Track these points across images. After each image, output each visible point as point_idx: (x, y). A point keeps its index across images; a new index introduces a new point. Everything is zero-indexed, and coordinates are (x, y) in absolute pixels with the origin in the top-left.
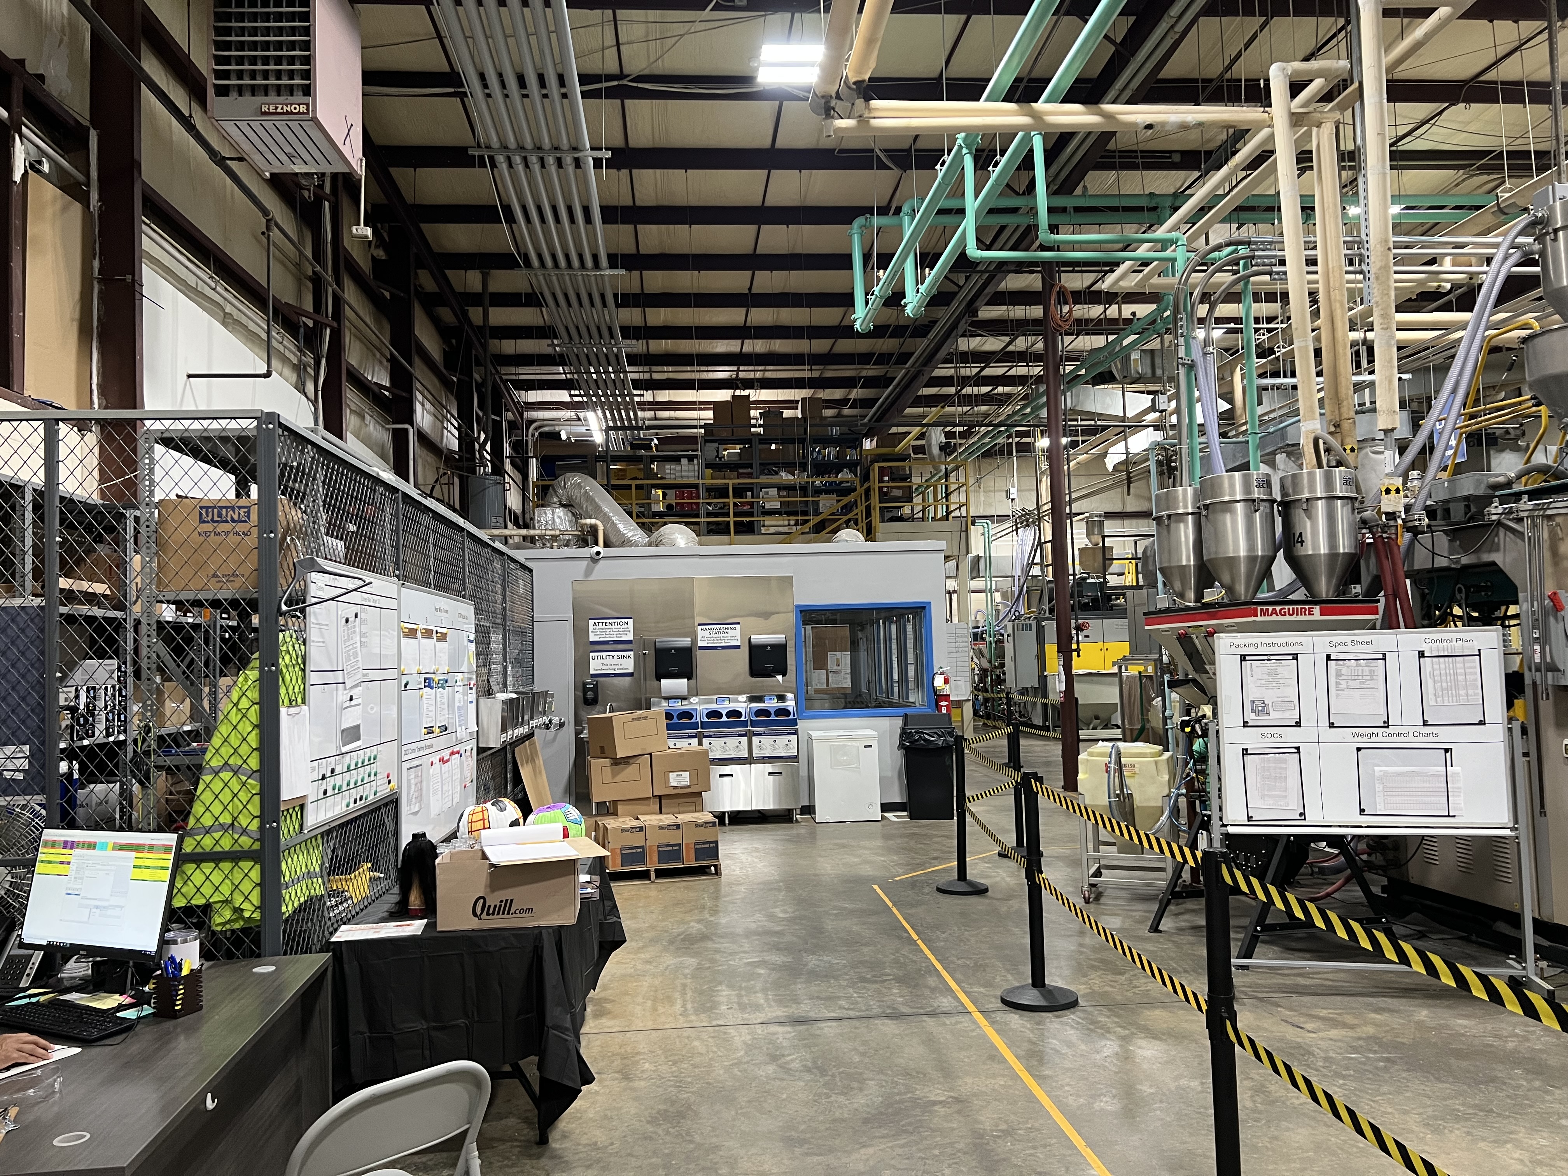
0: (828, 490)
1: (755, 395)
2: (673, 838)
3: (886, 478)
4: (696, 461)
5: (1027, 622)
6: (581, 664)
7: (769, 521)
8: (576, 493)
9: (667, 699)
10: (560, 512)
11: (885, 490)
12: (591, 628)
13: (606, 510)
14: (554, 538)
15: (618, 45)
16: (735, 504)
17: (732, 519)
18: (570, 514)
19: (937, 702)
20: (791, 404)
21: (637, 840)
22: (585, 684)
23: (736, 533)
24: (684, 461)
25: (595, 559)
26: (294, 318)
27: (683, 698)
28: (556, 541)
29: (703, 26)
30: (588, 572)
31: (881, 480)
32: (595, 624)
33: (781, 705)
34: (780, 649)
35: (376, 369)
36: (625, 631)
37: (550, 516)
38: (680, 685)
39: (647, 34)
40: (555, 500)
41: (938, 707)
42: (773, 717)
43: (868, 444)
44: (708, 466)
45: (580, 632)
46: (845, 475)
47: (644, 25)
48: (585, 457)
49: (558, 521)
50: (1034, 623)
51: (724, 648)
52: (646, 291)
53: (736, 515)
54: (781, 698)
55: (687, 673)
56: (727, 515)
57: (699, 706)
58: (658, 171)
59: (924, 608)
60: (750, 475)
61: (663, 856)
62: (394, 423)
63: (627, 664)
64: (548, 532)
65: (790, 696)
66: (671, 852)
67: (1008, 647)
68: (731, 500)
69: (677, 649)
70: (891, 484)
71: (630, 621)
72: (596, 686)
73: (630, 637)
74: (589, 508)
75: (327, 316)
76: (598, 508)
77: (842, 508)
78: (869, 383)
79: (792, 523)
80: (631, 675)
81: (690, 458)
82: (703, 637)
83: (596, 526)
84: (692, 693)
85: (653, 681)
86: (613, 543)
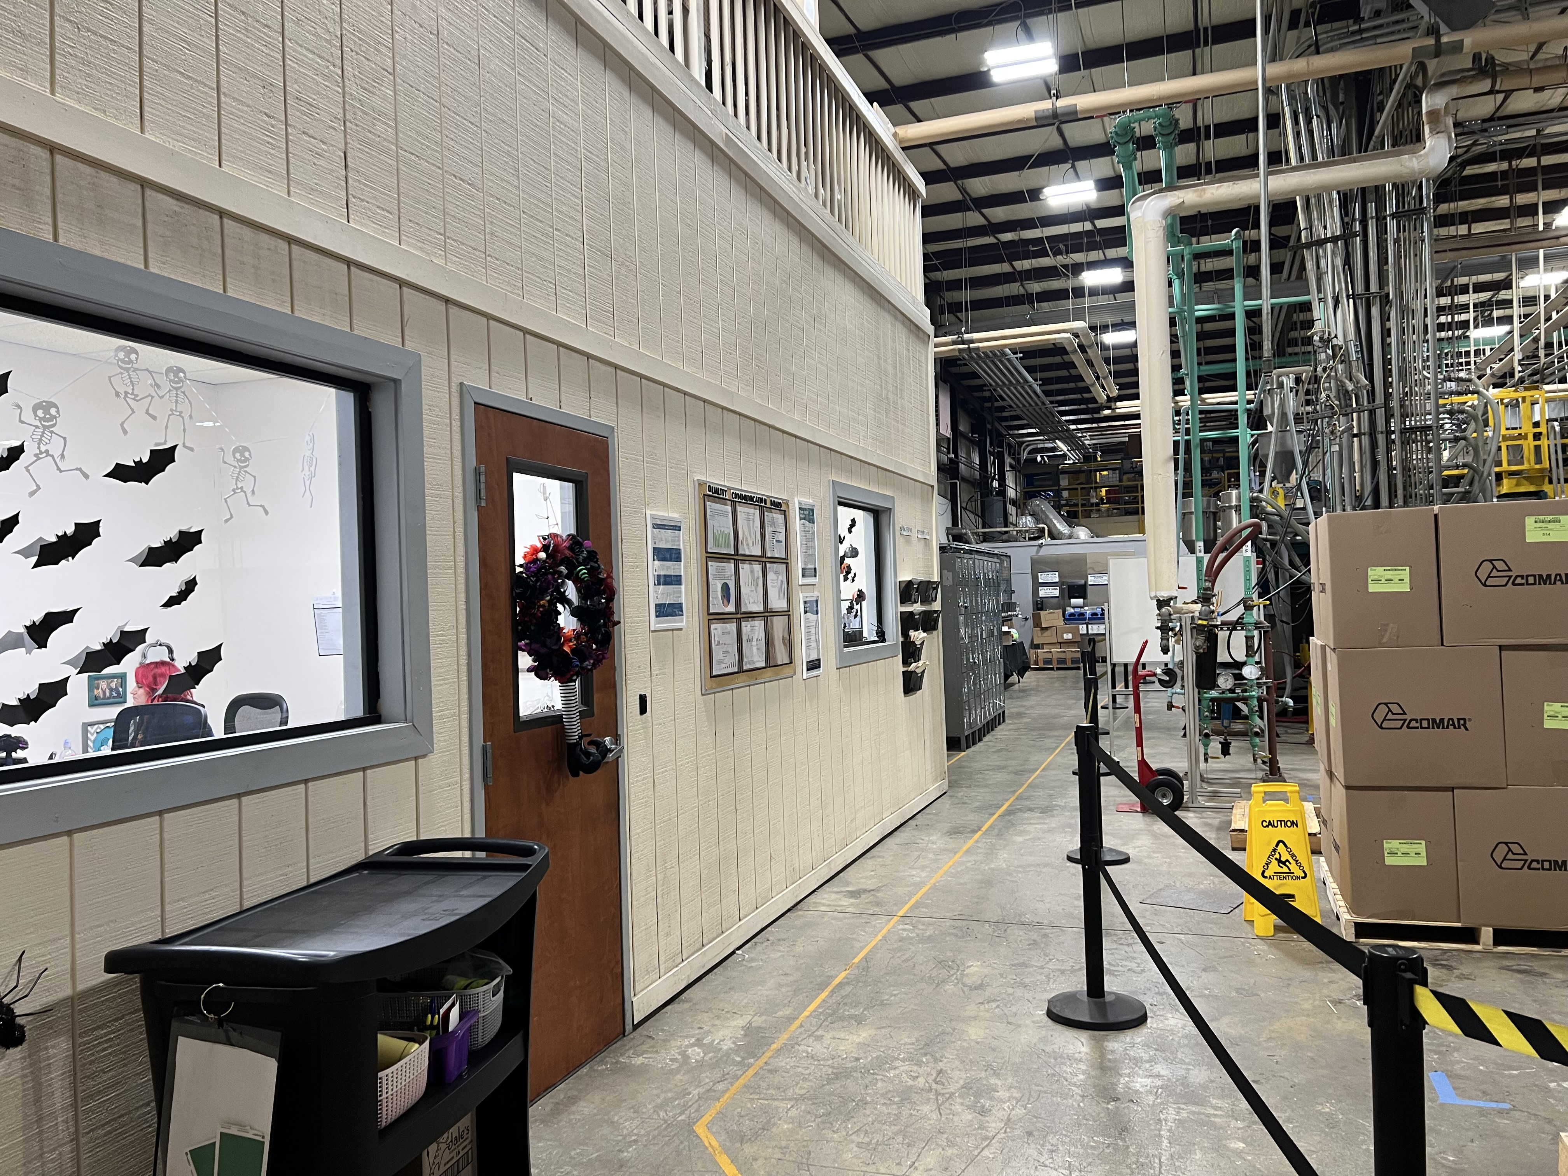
2: (1062, 656)
4: (1118, 471)
6: (1035, 592)
8: (1037, 509)
9: (1074, 608)
10: (1029, 518)
12: (1039, 576)
13: (1051, 517)
14: (1027, 531)
18: (1034, 519)
21: (1049, 656)
22: (1037, 601)
25: (1041, 546)
27: (1081, 607)
30: (1038, 552)
32: (1041, 575)
36: (1055, 577)
37: (1024, 520)
38: (1080, 601)
40: (1027, 512)
45: (1035, 578)
48: (1051, 473)
49: (1028, 522)
51: (1101, 585)
55: (1084, 597)
57: (1088, 611)
61: (1059, 662)
63: (1056, 593)
64: (1024, 529)
66: (1062, 661)
69: (1078, 585)
71: (1057, 573)
72: (1042, 602)
73: (1057, 580)
74: (1043, 516)
76: (1047, 516)
80: (1058, 597)
81: (1114, 469)
82: (1091, 580)
83: (1044, 528)
84: (1085, 605)
85: (1067, 600)
86: (1052, 536)
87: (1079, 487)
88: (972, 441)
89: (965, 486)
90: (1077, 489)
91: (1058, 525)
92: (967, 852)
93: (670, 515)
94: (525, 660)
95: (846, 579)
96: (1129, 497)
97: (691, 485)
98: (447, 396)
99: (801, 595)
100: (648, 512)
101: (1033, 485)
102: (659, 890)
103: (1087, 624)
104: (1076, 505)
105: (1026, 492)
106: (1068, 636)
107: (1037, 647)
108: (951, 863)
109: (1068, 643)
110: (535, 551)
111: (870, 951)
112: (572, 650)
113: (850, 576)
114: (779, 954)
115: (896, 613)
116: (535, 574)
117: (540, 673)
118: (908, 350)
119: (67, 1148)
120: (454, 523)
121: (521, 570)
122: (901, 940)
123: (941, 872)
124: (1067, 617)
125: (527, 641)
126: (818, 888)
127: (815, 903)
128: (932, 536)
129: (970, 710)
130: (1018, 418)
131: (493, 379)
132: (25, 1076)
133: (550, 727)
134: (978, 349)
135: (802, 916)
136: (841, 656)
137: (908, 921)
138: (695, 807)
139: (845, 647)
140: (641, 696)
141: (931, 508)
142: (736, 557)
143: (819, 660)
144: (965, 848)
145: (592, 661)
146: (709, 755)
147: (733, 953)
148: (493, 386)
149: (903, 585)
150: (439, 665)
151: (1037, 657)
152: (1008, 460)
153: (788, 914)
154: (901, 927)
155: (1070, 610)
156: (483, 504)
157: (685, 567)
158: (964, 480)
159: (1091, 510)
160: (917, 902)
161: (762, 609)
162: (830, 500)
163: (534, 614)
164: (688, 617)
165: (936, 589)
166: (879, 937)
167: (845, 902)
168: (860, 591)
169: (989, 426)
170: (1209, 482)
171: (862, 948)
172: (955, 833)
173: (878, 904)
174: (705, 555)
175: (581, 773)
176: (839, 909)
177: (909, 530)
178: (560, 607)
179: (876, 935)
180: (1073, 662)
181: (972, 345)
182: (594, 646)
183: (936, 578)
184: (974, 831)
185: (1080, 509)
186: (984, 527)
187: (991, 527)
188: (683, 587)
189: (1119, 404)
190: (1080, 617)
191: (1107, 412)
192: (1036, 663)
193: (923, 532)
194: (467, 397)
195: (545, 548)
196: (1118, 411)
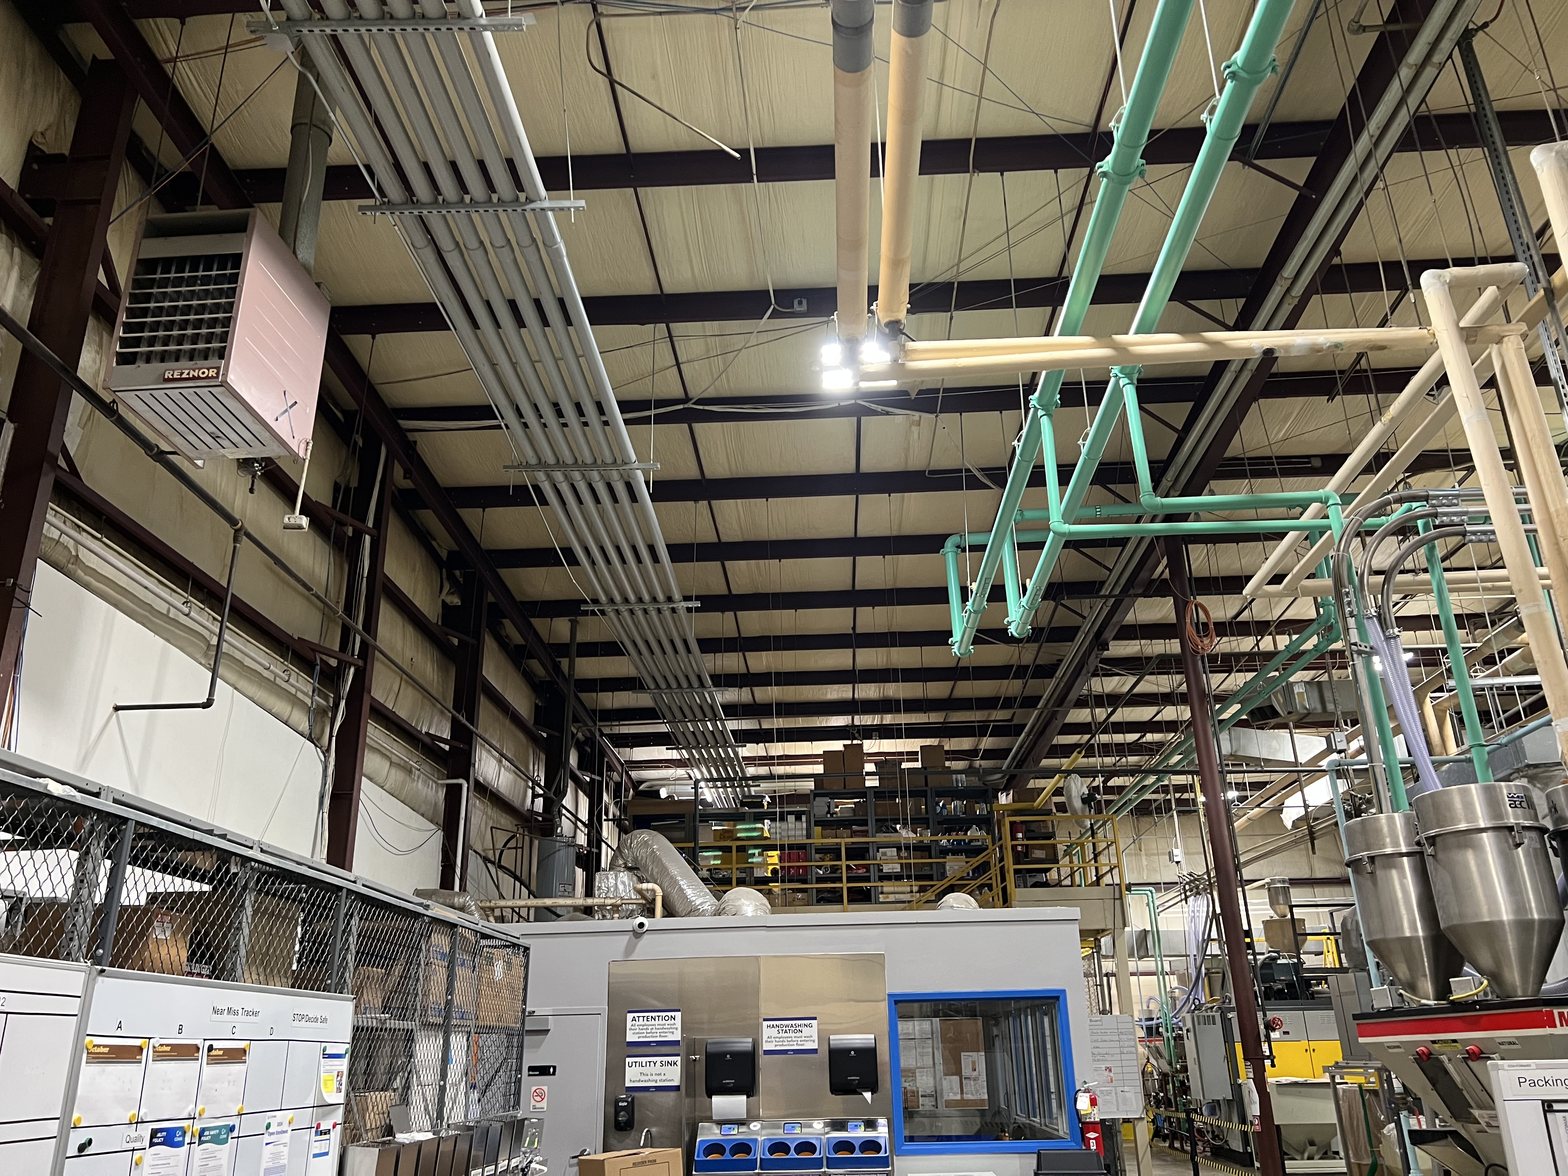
0: (955, 851)
1: (870, 746)
3: (1020, 835)
4: (804, 818)
5: (1210, 1013)
6: (615, 1071)
7: (888, 887)
8: (641, 853)
9: (720, 1123)
10: (624, 876)
11: (1019, 848)
12: (629, 1023)
13: (674, 871)
14: (616, 908)
15: (678, 364)
16: (848, 867)
17: (845, 885)
18: (635, 878)
19: (1083, 1132)
20: (912, 756)
22: (617, 1101)
23: (849, 901)
24: (791, 818)
25: (639, 932)
26: (309, 654)
27: (741, 1123)
28: (618, 911)
29: (764, 337)
30: (630, 950)
31: (1014, 838)
32: (634, 1019)
33: (870, 1134)
34: (868, 1054)
35: (435, 720)
36: (671, 1028)
37: (612, 881)
38: (737, 1104)
39: (708, 351)
40: (621, 862)
41: (1086, 1141)
42: (857, 1154)
43: (1004, 799)
44: (817, 823)
45: (616, 1029)
46: (974, 833)
47: (702, 340)
48: (683, 816)
49: (621, 887)
50: (1218, 1015)
51: (796, 1052)
52: (743, 635)
53: (849, 880)
54: (871, 1125)
55: (748, 1088)
56: (840, 880)
57: (761, 1135)
58: (739, 501)
59: (1057, 998)
60: (865, 834)
62: (448, 778)
63: (673, 1073)
64: (608, 901)
65: (882, 1121)
67: (1189, 1045)
68: (844, 863)
69: (734, 1054)
70: (1026, 842)
71: (678, 1015)
72: (631, 1104)
73: (677, 1036)
74: (656, 870)
75: (353, 654)
76: (664, 870)
77: (973, 870)
78: (999, 731)
79: (915, 889)
80: (677, 1088)
81: (797, 814)
82: (770, 1037)
83: (653, 893)
84: (752, 1115)
85: (703, 1098)
87: (734, 845)
124: (697, 1155)
190: (736, 1158)
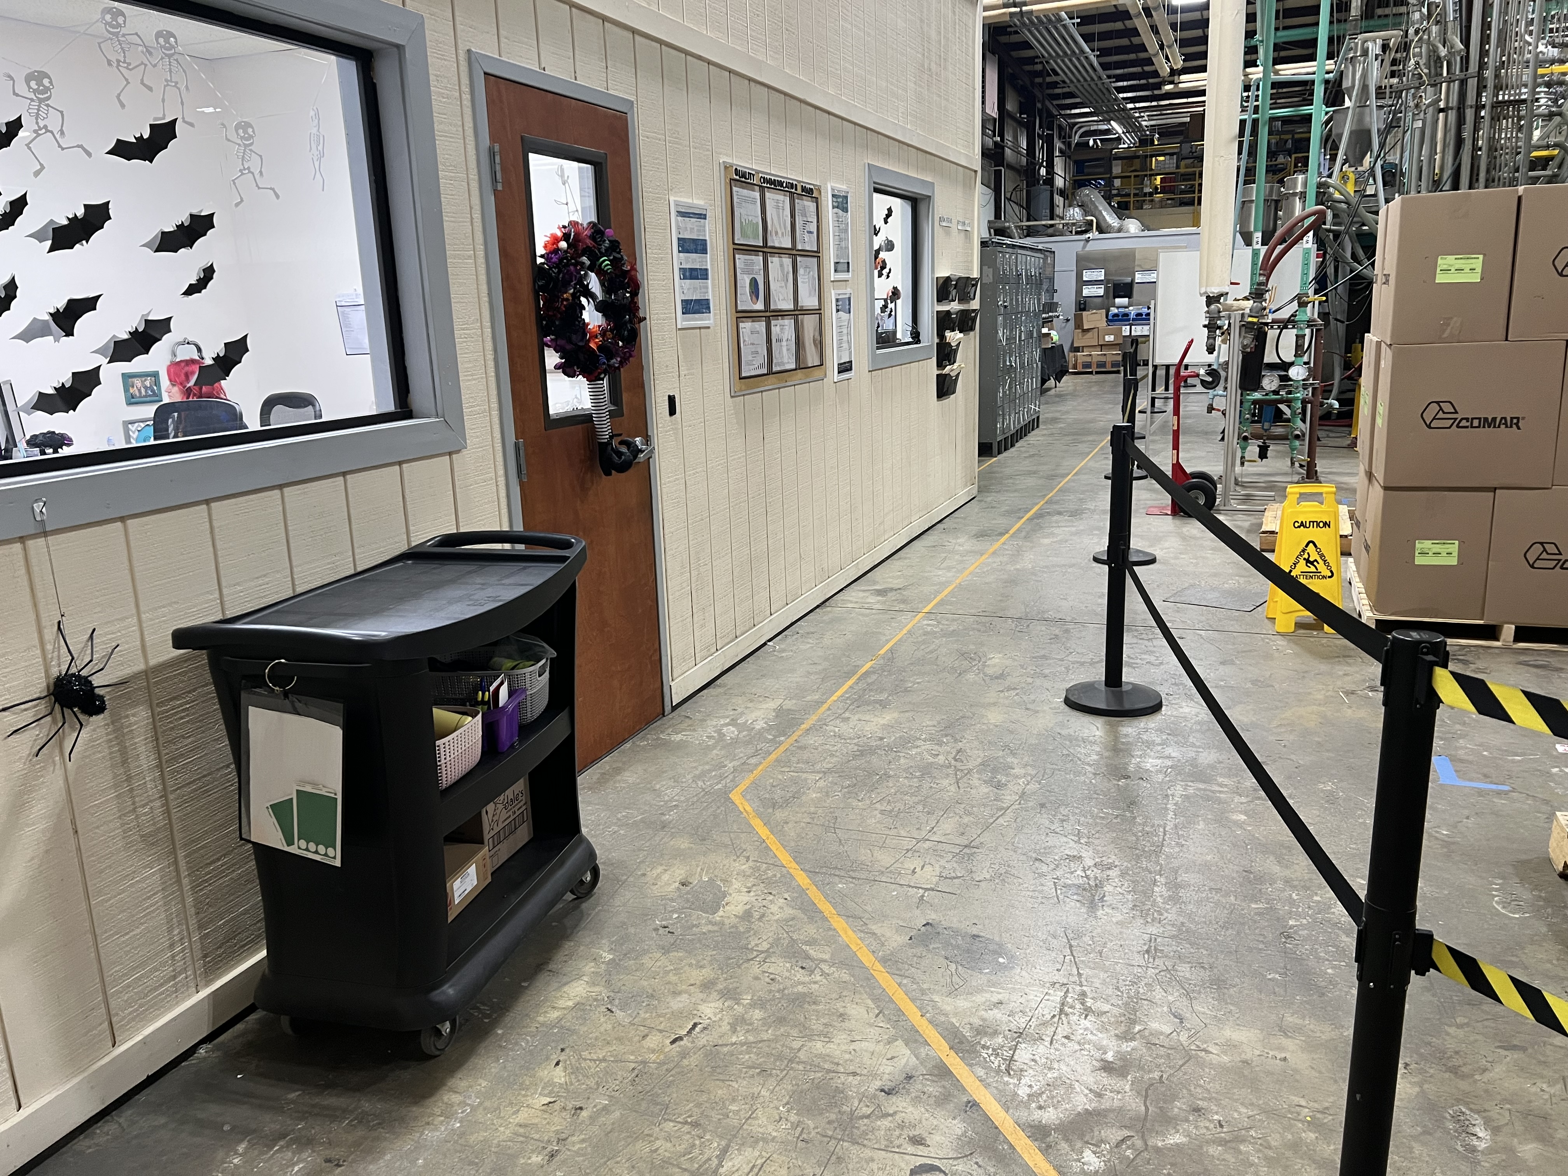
2: (1103, 359)
6: (1079, 291)
8: (1086, 199)
9: (1118, 308)
10: (1077, 210)
12: (1084, 274)
13: (1101, 208)
14: (1074, 224)
21: (1088, 359)
22: (1080, 300)
25: (1088, 240)
28: (1075, 226)
30: (1084, 247)
32: (1086, 272)
36: (1100, 275)
37: (1072, 212)
38: (1124, 301)
40: (1075, 203)
44: (1183, 159)
45: (1079, 276)
49: (1076, 215)
51: (1148, 283)
55: (1129, 295)
57: (1133, 311)
61: (1098, 366)
62: (995, 167)
63: (1101, 291)
64: (1070, 222)
66: (1101, 364)
69: (1124, 284)
71: (1103, 271)
72: (1085, 302)
73: (1103, 278)
74: (1092, 208)
76: (1096, 207)
80: (1102, 296)
81: (1171, 154)
82: (1138, 278)
83: (1092, 221)
84: (1130, 305)
85: (1111, 300)
86: (1101, 230)
87: (1133, 174)
88: (1020, 123)
89: (1010, 173)
90: (1130, 177)
91: (1108, 218)
92: (994, 553)
93: (695, 202)
94: (552, 359)
95: (880, 275)
96: (1186, 186)
97: (716, 168)
98: (455, 65)
99: (833, 292)
100: (672, 199)
101: (1083, 172)
102: (693, 586)
103: (1131, 325)
104: (1128, 195)
105: (1075, 181)
106: (1110, 338)
107: (1077, 349)
108: (977, 564)
109: (1110, 345)
110: (555, 240)
111: (895, 644)
112: (599, 347)
113: (885, 272)
114: (809, 646)
115: (933, 313)
116: (557, 265)
117: (567, 370)
118: (954, 13)
119: (158, 804)
120: (471, 208)
121: (542, 260)
122: (926, 633)
123: (967, 572)
124: (1110, 318)
125: (553, 337)
126: (845, 587)
127: (843, 600)
128: (973, 228)
129: (1004, 415)
130: (1071, 95)
131: (502, 45)
132: (110, 741)
133: (580, 426)
134: (1031, 12)
135: (830, 612)
136: (874, 357)
137: (933, 616)
138: (726, 509)
139: (878, 348)
140: (669, 396)
141: (974, 196)
142: (765, 250)
143: (851, 362)
144: (991, 550)
145: (619, 359)
146: (740, 458)
147: (765, 644)
148: (502, 54)
149: (941, 282)
150: (466, 360)
151: (1076, 361)
152: (1058, 144)
153: (817, 610)
154: (925, 622)
155: (1114, 310)
156: (500, 187)
157: (712, 260)
158: (1010, 167)
159: (1144, 201)
160: (942, 600)
161: (791, 307)
162: (865, 187)
163: (558, 308)
164: (715, 314)
165: (975, 285)
166: (905, 631)
167: (873, 599)
168: (895, 288)
169: (1039, 105)
170: (1274, 168)
171: (888, 641)
172: (982, 536)
173: (904, 601)
174: (732, 246)
175: (613, 472)
176: (866, 606)
177: (950, 221)
178: (584, 300)
179: (901, 629)
180: (1113, 365)
181: (1024, 8)
182: (621, 344)
183: (975, 274)
184: (1002, 534)
185: (1132, 199)
186: (1028, 220)
187: (1036, 220)
188: (709, 281)
189: (1183, 78)
190: (1123, 318)
191: (1169, 87)
192: (1075, 367)
193: (964, 224)
194: (476, 66)
195: (566, 237)
196: (1181, 85)
